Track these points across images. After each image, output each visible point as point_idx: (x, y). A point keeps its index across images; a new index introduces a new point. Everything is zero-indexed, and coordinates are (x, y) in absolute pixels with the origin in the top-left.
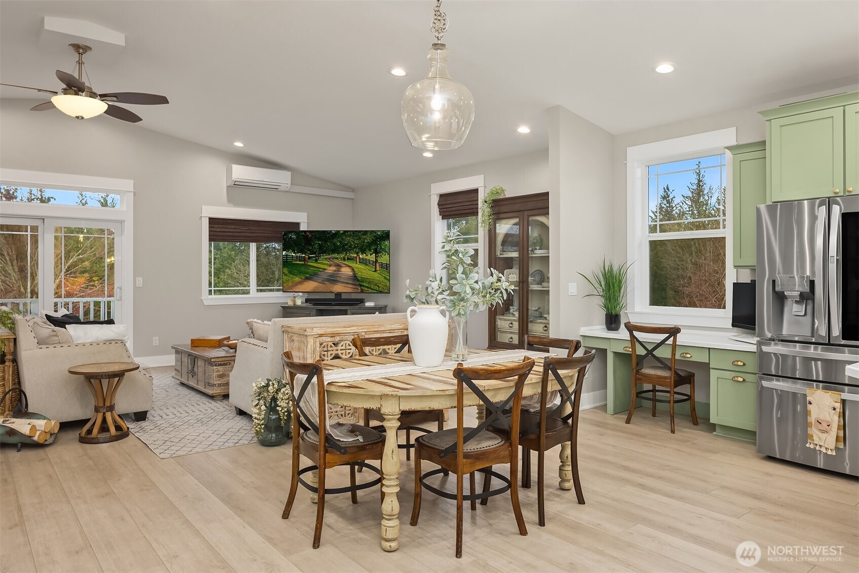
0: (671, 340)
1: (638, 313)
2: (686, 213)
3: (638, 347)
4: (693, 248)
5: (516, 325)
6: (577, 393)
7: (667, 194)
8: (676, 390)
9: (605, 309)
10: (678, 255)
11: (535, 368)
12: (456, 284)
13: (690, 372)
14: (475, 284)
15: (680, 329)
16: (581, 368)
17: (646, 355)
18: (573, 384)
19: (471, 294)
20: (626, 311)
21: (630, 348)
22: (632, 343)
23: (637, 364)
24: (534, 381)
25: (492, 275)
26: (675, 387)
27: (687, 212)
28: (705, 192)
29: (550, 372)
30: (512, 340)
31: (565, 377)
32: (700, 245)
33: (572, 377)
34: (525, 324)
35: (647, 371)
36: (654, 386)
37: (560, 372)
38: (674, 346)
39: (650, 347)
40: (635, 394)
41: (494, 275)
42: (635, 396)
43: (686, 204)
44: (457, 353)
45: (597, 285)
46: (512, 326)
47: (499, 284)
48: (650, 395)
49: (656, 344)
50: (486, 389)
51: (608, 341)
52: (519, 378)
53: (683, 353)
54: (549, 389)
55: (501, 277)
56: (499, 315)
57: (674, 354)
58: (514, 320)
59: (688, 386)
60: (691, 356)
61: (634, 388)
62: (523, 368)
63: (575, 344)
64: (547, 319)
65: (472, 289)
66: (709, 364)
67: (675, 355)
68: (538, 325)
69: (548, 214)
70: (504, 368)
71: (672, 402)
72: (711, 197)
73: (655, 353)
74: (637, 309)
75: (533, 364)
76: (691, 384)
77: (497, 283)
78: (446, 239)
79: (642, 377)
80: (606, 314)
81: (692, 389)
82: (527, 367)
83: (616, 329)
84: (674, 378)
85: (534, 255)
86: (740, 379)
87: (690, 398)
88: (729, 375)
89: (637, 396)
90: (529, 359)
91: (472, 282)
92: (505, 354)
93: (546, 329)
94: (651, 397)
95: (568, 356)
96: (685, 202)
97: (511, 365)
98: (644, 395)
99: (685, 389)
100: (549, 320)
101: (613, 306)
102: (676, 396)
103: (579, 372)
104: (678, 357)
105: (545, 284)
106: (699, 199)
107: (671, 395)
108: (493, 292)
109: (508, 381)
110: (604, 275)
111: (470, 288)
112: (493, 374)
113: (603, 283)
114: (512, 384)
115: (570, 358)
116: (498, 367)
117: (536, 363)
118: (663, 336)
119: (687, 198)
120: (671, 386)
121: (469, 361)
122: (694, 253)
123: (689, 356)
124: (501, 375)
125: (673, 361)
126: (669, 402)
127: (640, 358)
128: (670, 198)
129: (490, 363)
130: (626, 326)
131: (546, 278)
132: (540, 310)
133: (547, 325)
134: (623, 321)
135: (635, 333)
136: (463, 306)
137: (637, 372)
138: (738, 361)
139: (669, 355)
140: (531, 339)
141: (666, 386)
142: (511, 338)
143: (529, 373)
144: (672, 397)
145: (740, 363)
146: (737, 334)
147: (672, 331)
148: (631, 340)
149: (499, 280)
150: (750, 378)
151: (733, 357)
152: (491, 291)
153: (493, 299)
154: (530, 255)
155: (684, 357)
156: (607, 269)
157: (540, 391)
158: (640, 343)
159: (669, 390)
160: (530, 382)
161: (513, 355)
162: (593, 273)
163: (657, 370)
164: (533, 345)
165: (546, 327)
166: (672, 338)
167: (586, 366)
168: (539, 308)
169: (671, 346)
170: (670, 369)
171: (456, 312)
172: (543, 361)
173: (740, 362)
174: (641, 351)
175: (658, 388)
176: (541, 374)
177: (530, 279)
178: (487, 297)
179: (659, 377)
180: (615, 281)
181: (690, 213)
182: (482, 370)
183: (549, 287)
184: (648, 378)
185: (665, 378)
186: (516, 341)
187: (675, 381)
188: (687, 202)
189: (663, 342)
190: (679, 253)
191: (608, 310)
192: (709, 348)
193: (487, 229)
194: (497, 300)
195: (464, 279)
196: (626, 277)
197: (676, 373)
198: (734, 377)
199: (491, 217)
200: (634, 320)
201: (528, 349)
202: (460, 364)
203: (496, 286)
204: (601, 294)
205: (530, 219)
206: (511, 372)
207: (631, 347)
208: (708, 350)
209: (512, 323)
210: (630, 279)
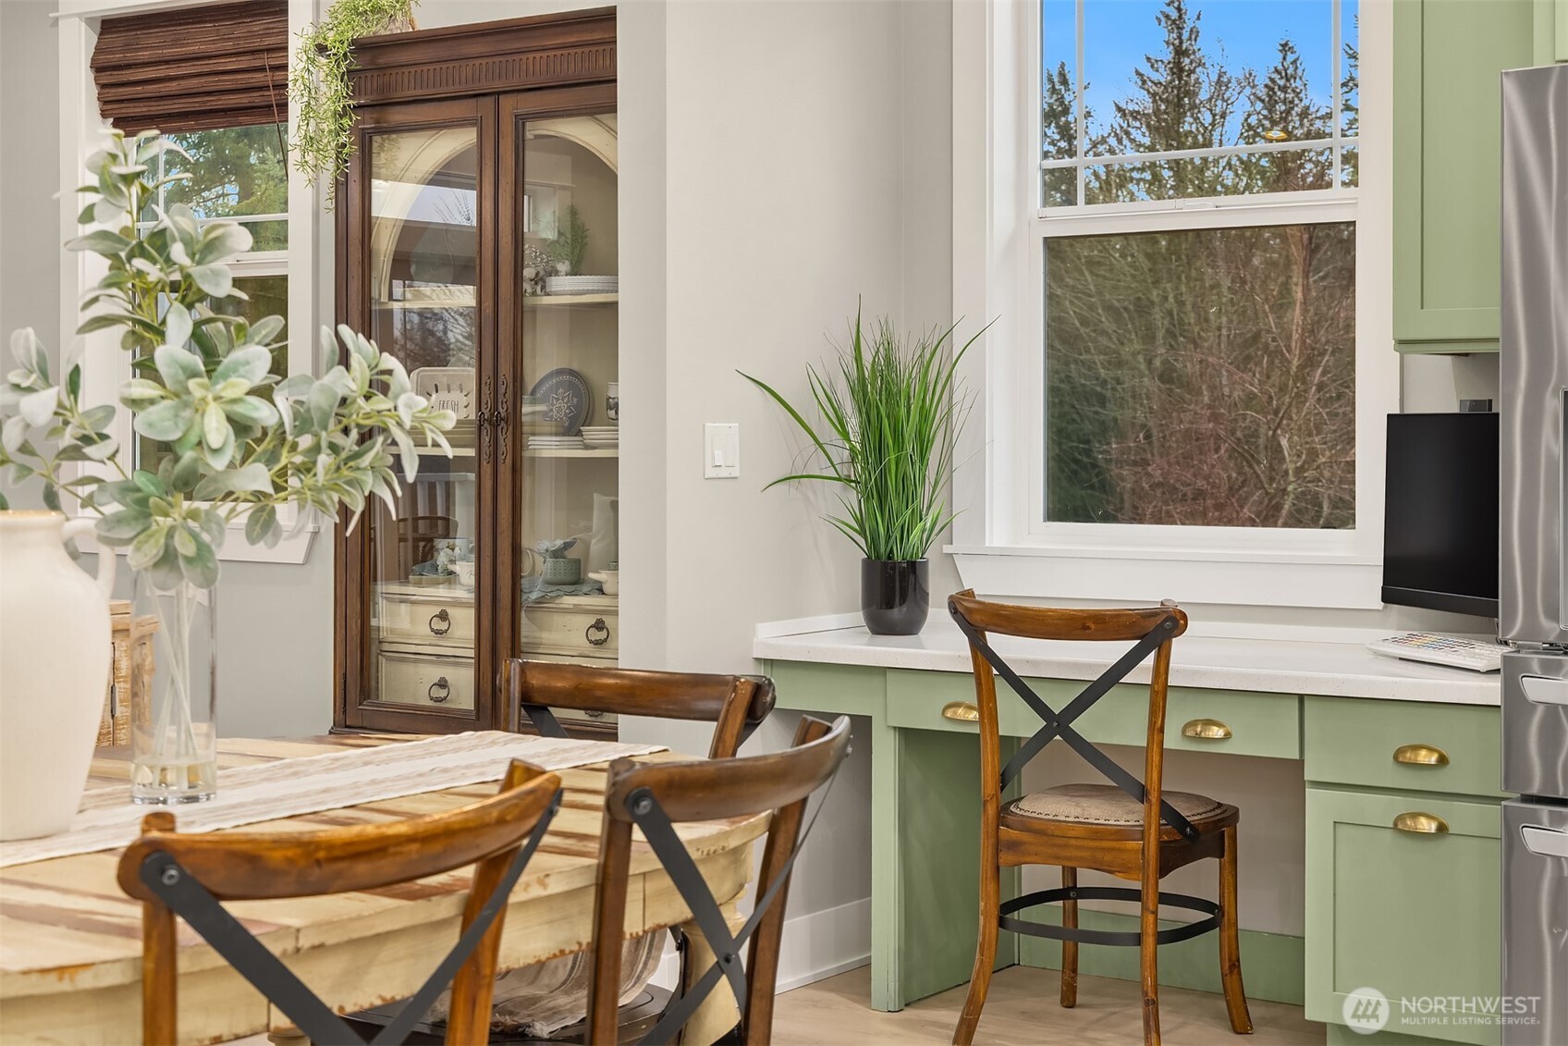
0: (1146, 669)
1: (1003, 555)
2: (1132, 179)
3: (1007, 700)
4: (1157, 314)
5: (464, 625)
6: (763, 931)
7: (1061, 100)
8: (1168, 885)
9: (862, 542)
10: (1104, 341)
11: (564, 820)
12: (152, 402)
13: (1220, 805)
14: (254, 400)
15: (1184, 617)
16: (784, 810)
17: (1042, 738)
18: (741, 886)
19: (232, 452)
20: (947, 549)
21: (970, 708)
22: (979, 684)
23: (1004, 780)
24: (556, 886)
25: (344, 358)
26: (1164, 870)
27: (1135, 175)
28: (1204, 95)
29: (638, 834)
30: (443, 693)
31: (710, 857)
32: (1181, 304)
33: (736, 854)
34: (504, 617)
35: (1042, 807)
36: (1071, 873)
37: (685, 832)
38: (1160, 691)
39: (1058, 703)
40: (995, 912)
41: (355, 359)
42: (994, 922)
43: (1132, 141)
44: (164, 762)
45: (829, 434)
46: (444, 626)
47: (380, 403)
48: (1052, 913)
49: (1082, 688)
50: (305, 942)
51: (877, 681)
52: (482, 877)
53: (1193, 724)
54: (633, 923)
55: (390, 372)
56: (388, 579)
57: (1156, 729)
58: (457, 603)
59: (1210, 865)
60: (1228, 736)
61: (991, 887)
62: (501, 821)
63: (745, 693)
64: (606, 588)
65: (240, 427)
66: (1299, 765)
67: (1162, 730)
68: (568, 617)
69: (612, 109)
70: (403, 829)
71: (1149, 940)
72: (1223, 116)
73: (1078, 725)
74: (997, 537)
75: (552, 798)
76: (1221, 856)
77: (367, 397)
78: (102, 172)
79: (1025, 837)
80: (868, 565)
81: (1228, 877)
82: (522, 817)
83: (909, 627)
84: (1160, 833)
85: (546, 300)
86: (1427, 826)
87: (1217, 916)
88: (1382, 809)
89: (1002, 923)
90: (531, 772)
91: (235, 387)
92: (411, 757)
93: (602, 635)
94: (1058, 921)
95: (715, 753)
96: (1127, 133)
97: (441, 812)
98: (1024, 914)
99: (1199, 878)
100: (616, 595)
101: (898, 524)
102: (1166, 911)
103: (774, 827)
104: (1172, 740)
105: (593, 433)
106: (1179, 120)
107: (1144, 908)
108: (349, 443)
109: (426, 894)
110: (860, 389)
111: (230, 419)
112: (340, 865)
113: (853, 423)
114: (447, 908)
115: (726, 762)
116: (374, 826)
117: (567, 797)
118: (1111, 652)
119: (1135, 119)
120: (1144, 868)
121: (224, 797)
122: (1160, 334)
123: (1217, 732)
124: (387, 867)
125: (1156, 758)
126: (1137, 939)
127: (1015, 753)
128: (1071, 118)
129: (333, 804)
130: (955, 612)
131: (600, 405)
132: (572, 554)
133: (608, 620)
134: (938, 590)
135: (996, 641)
136: (193, 515)
137: (1003, 814)
138: (1416, 748)
139: (1136, 736)
140: (536, 680)
141: (1124, 870)
142: (442, 684)
143: (533, 847)
144: (1151, 918)
145: (1425, 757)
146: (1404, 634)
147: (1151, 625)
148: (977, 674)
149: (379, 385)
150: (1463, 817)
151: (1399, 731)
152: (340, 439)
153: (350, 483)
154: (529, 301)
155: (1198, 738)
156: (867, 358)
157: (585, 932)
158: (1017, 684)
159: (1136, 885)
160: (536, 892)
161: (449, 761)
162: (810, 375)
163: (1085, 803)
164: (544, 708)
165: (601, 630)
166: (1150, 660)
167: (804, 801)
168: (567, 546)
169: (1147, 695)
170: (1142, 794)
171: (154, 549)
172: (601, 782)
173: (1423, 752)
174: (1018, 721)
175: (1087, 878)
176: (594, 847)
177: (526, 409)
178: (320, 469)
179: (1098, 833)
180: (903, 411)
181: (1147, 176)
182: (279, 842)
183: (616, 446)
184: (1048, 837)
185: (1121, 834)
186: (463, 696)
187: (1163, 848)
188: (1135, 134)
189: (1113, 676)
190: (1104, 333)
191: (873, 542)
192: (1301, 697)
193: (327, 178)
194: (370, 483)
195: (194, 374)
196: (951, 398)
197: (1167, 812)
198: (1401, 818)
199: (345, 121)
200: (990, 585)
201: (523, 729)
202: (163, 820)
203: (368, 416)
204: (844, 471)
205: (529, 135)
206: (436, 847)
207: (975, 703)
208: (1296, 703)
209: (443, 616)
210: (967, 404)
